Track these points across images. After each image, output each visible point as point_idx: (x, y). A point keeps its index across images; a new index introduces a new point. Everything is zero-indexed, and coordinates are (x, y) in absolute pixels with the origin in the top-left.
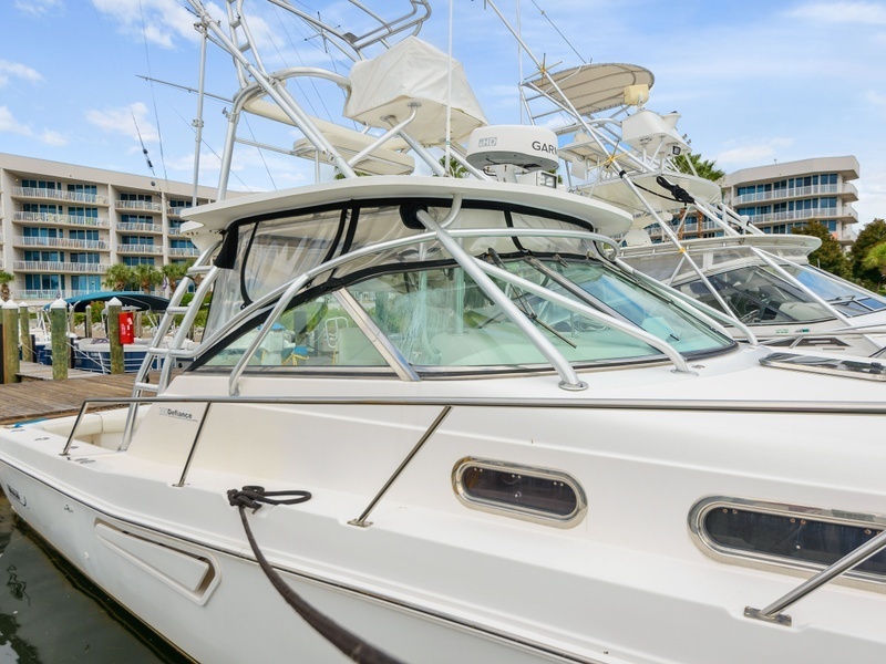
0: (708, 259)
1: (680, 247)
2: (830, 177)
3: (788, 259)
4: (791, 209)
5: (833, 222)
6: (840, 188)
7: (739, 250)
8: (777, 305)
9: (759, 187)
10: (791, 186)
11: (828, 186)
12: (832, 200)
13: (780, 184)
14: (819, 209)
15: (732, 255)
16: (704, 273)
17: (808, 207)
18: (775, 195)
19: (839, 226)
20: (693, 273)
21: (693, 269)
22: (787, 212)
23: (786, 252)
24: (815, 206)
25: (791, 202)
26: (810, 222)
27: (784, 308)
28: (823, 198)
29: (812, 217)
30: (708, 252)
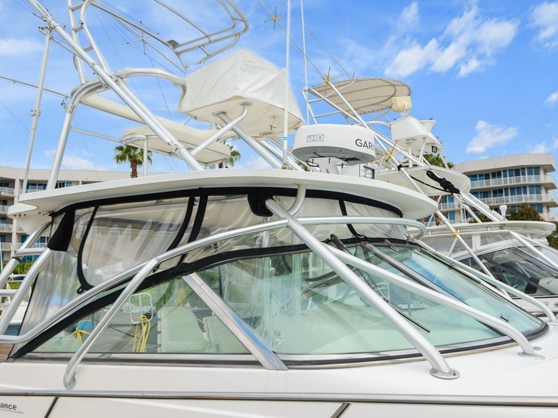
0: (476, 241)
1: (454, 230)
2: (535, 169)
3: (536, 241)
4: (507, 194)
5: (541, 205)
6: (543, 178)
7: (501, 234)
8: (537, 281)
9: (481, 175)
10: (505, 176)
11: (533, 177)
12: (537, 188)
13: (497, 174)
14: (528, 195)
15: (497, 238)
16: (475, 253)
17: (519, 193)
18: (493, 183)
19: (545, 209)
20: (466, 252)
21: (465, 249)
22: (504, 197)
23: (532, 235)
24: (525, 193)
25: (506, 189)
26: (523, 205)
27: (543, 283)
28: (531, 186)
29: (524, 201)
30: (476, 235)
